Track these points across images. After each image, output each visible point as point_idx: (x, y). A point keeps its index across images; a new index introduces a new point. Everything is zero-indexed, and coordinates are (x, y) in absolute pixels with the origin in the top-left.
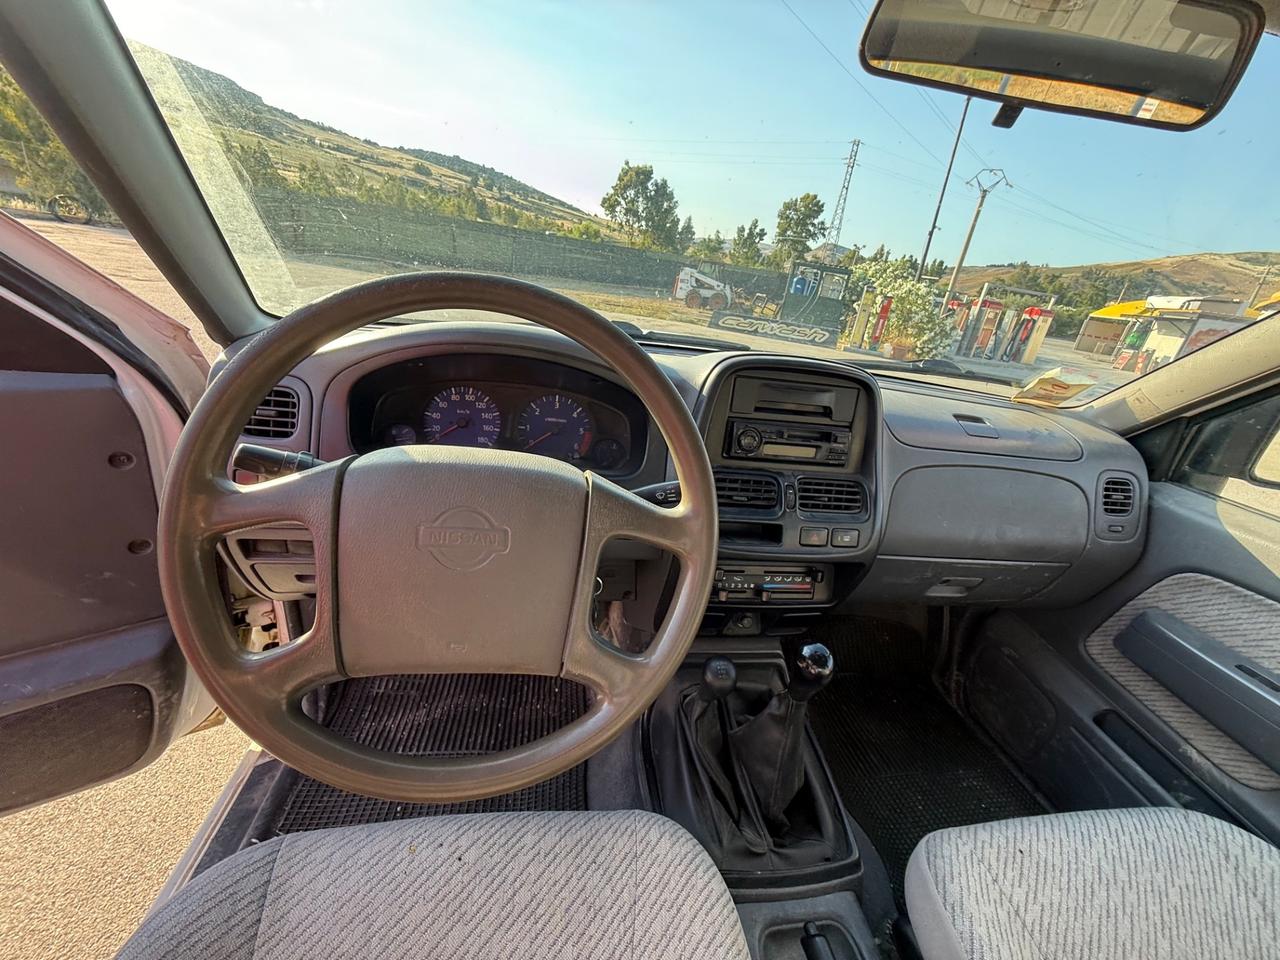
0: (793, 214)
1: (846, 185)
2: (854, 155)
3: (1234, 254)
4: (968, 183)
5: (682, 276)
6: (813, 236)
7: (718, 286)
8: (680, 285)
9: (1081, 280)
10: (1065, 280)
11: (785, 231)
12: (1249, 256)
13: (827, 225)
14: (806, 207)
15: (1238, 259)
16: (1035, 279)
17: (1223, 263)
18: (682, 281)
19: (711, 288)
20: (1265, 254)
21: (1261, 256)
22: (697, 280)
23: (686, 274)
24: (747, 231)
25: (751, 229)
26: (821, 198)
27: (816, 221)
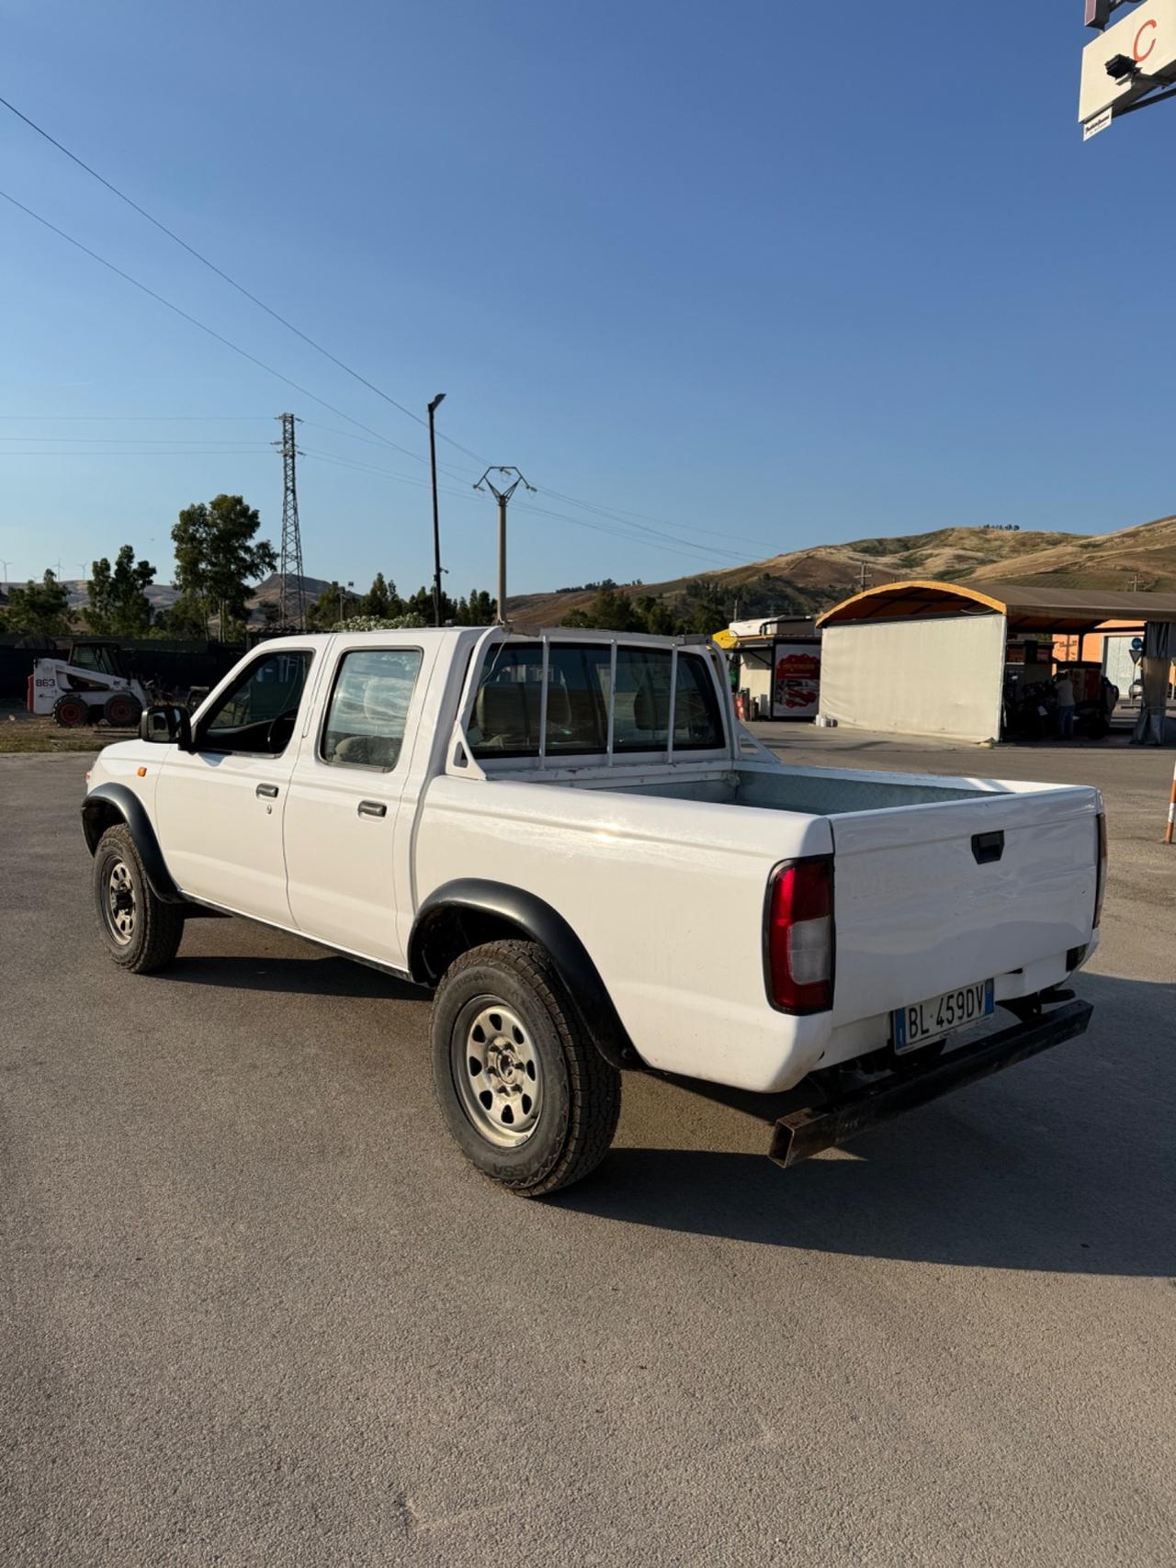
0: (202, 533)
1: (290, 484)
2: (289, 438)
3: (850, 545)
4: (475, 487)
5: (38, 674)
6: (252, 569)
7: (116, 683)
8: (37, 691)
9: (689, 600)
10: (670, 600)
11: (195, 563)
12: (865, 545)
13: (276, 548)
14: (224, 517)
15: (855, 550)
16: (625, 606)
17: (842, 557)
18: (42, 683)
19: (103, 688)
20: (880, 541)
21: (876, 543)
22: (71, 678)
23: (46, 670)
24: (114, 568)
25: (119, 564)
26: (251, 503)
27: (251, 543)
